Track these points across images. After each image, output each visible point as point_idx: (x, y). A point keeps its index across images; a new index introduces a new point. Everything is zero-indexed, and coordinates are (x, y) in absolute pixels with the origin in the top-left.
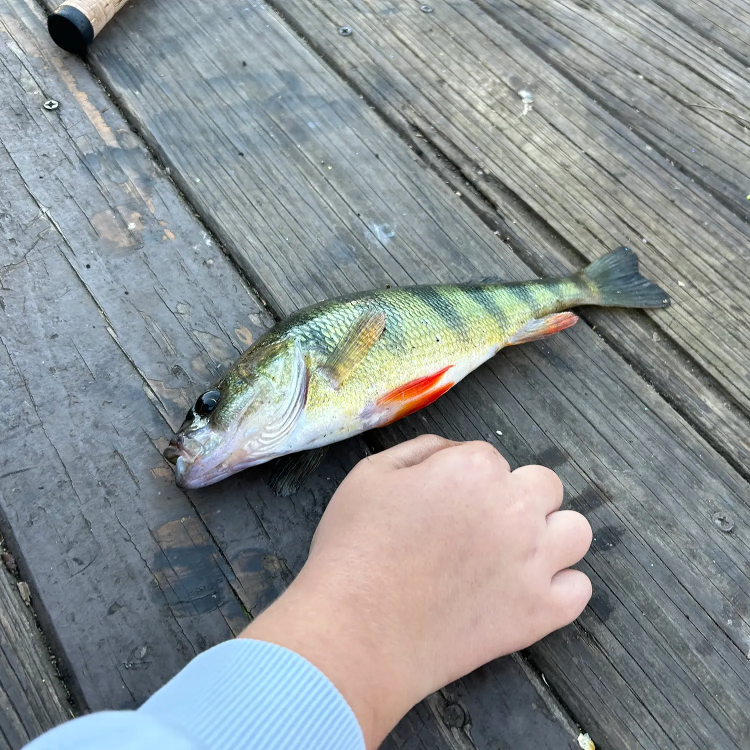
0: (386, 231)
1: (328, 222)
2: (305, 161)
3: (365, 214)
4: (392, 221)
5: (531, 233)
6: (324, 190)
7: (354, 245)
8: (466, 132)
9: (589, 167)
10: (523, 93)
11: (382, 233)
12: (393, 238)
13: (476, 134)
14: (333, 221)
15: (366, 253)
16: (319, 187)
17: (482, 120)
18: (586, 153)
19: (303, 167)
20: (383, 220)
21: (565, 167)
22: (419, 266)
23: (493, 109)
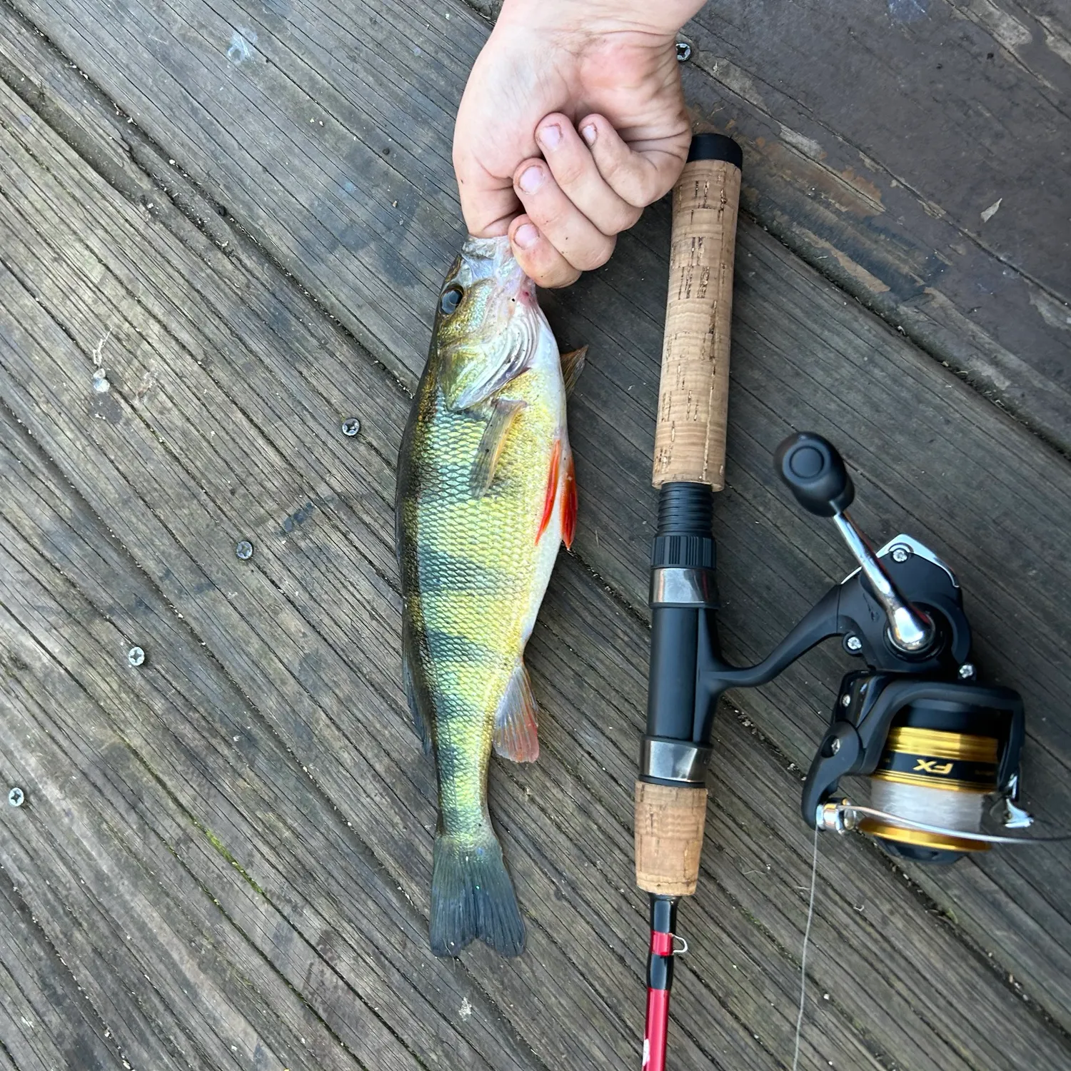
0: (237, 53)
1: (297, 34)
2: (342, 114)
3: (261, 65)
4: (234, 72)
5: (96, 131)
6: (312, 79)
7: (266, 16)
8: (170, 270)
9: (32, 273)
10: (103, 387)
11: (240, 49)
12: (228, 46)
13: (157, 271)
14: (292, 38)
15: (250, 11)
16: (317, 83)
17: (151, 302)
18: (34, 297)
19: (342, 105)
20: (243, 68)
21: (59, 258)
22: (199, 22)
23: (139, 333)
